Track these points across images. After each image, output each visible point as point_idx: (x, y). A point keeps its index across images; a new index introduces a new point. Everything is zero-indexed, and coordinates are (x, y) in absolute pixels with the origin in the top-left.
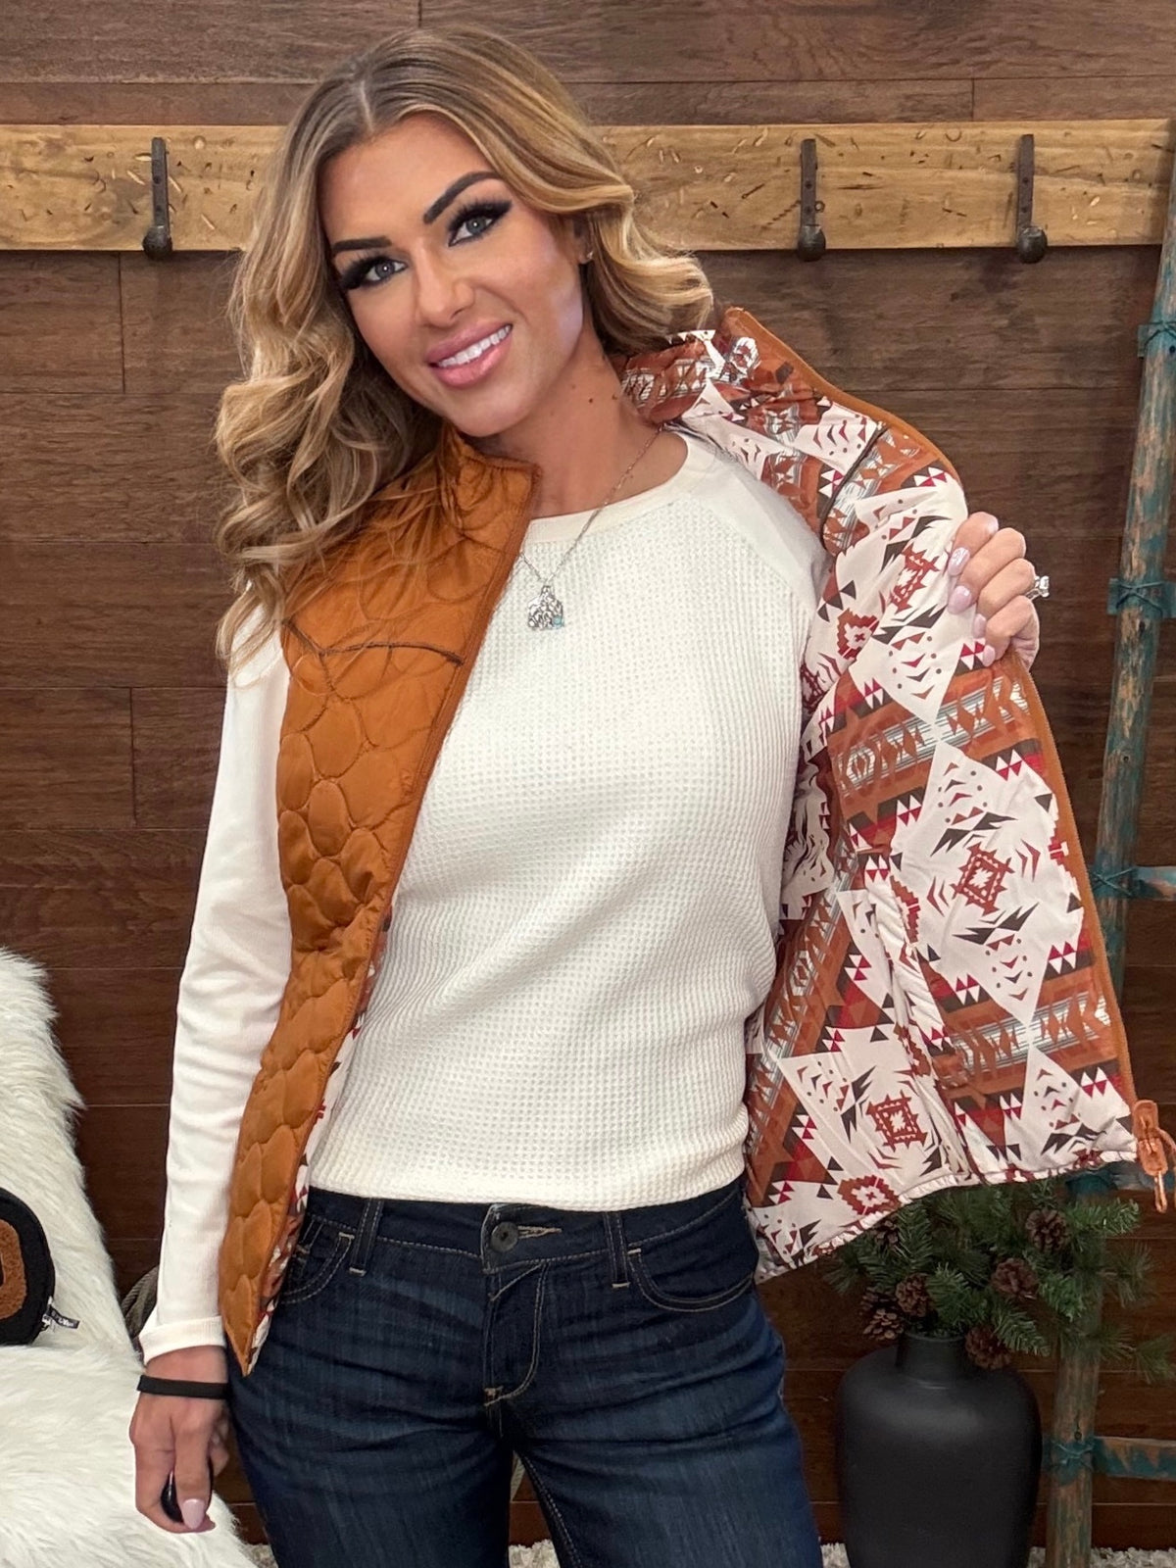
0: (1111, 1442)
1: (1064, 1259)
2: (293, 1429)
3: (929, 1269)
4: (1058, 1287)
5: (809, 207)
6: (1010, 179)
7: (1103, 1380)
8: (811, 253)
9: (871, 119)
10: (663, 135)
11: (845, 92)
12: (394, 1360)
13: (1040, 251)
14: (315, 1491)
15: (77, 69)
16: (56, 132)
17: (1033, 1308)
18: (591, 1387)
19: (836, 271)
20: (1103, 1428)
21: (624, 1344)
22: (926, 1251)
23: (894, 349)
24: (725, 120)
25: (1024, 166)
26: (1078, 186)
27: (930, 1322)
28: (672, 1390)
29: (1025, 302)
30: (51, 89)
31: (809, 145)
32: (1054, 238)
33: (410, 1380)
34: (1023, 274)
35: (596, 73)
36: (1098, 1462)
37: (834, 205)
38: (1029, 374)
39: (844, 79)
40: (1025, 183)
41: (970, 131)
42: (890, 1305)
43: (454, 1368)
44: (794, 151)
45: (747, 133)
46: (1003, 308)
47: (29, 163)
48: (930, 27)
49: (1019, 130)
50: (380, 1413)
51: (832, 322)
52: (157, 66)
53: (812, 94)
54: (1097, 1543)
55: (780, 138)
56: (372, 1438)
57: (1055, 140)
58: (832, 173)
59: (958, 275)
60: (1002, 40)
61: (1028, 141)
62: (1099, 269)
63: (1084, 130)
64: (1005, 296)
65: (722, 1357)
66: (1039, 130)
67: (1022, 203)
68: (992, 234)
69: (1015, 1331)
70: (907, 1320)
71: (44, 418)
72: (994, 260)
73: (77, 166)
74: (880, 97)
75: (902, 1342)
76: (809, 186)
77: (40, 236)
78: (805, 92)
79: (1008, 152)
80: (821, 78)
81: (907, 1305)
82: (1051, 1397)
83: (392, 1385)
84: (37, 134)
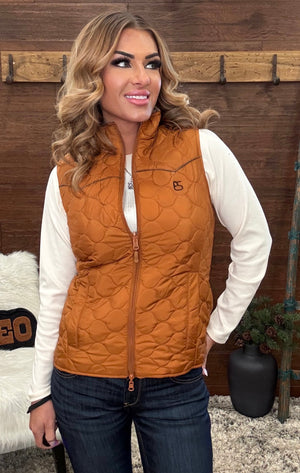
0: (295, 371)
1: (283, 327)
2: (70, 414)
3: (251, 329)
4: (282, 334)
5: (222, 72)
6: (271, 65)
7: (293, 356)
8: (223, 83)
9: (237, 50)
10: (187, 54)
11: (230, 44)
12: (99, 395)
13: (278, 82)
14: (76, 431)
15: (45, 38)
16: (40, 53)
17: (275, 338)
18: (154, 404)
19: (228, 87)
20: (293, 368)
21: (164, 392)
22: (250, 325)
23: (243, 106)
24: (202, 51)
25: (274, 62)
26: (287, 67)
27: (251, 342)
28: (177, 406)
29: (274, 95)
30: (39, 43)
31: (222, 57)
32: (282, 79)
33: (103, 400)
34: (274, 88)
35: (171, 39)
36: (292, 376)
37: (228, 72)
38: (276, 112)
39: (231, 41)
40: (275, 66)
41: (261, 53)
42: (241, 338)
43: (115, 397)
44: (219, 58)
45: (207, 54)
46: (269, 96)
47: (33, 60)
48: (252, 28)
49: (273, 53)
50: (94, 409)
51: (228, 100)
52: (63, 37)
53: (222, 44)
54: (291, 396)
55: (215, 55)
56: (92, 416)
57: (282, 55)
58: (228, 64)
59: (259, 88)
60: (269, 32)
61: (275, 56)
62: (292, 87)
63: (289, 53)
64: (270, 93)
65: (192, 397)
66: (278, 53)
67: (274, 71)
68: (267, 78)
69: (271, 344)
70: (245, 342)
71: (36, 122)
72: (267, 85)
73: (45, 61)
74: (239, 45)
75: (244, 347)
76: (222, 66)
77: (35, 78)
78: (221, 44)
79: (271, 59)
80: (225, 41)
81: (245, 338)
82: (280, 361)
83: (98, 401)
84: (35, 54)
